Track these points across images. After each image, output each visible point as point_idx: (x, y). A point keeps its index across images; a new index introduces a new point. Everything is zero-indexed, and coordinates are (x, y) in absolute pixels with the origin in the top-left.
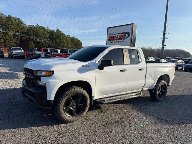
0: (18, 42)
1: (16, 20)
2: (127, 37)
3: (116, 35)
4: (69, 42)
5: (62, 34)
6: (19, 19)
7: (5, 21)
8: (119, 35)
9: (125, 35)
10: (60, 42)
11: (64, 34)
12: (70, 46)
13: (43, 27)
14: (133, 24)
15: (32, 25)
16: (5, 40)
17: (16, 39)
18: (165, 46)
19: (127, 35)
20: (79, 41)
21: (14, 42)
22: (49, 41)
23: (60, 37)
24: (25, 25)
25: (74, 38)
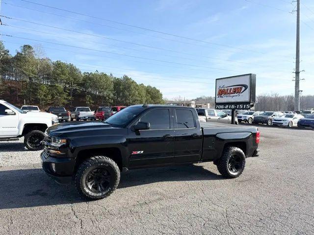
0: (70, 98)
1: (67, 66)
2: (244, 90)
3: (229, 88)
4: (144, 93)
5: (133, 82)
6: (71, 65)
7: (52, 69)
8: (232, 88)
9: (241, 88)
10: (130, 95)
11: (135, 83)
12: (144, 99)
13: (105, 75)
14: (251, 74)
15: (89, 73)
16: (53, 96)
17: (67, 93)
18: (300, 92)
19: (244, 88)
20: (158, 91)
21: (65, 99)
22: (113, 94)
23: (129, 87)
24: (80, 72)
25: (149, 87)
